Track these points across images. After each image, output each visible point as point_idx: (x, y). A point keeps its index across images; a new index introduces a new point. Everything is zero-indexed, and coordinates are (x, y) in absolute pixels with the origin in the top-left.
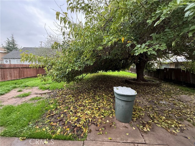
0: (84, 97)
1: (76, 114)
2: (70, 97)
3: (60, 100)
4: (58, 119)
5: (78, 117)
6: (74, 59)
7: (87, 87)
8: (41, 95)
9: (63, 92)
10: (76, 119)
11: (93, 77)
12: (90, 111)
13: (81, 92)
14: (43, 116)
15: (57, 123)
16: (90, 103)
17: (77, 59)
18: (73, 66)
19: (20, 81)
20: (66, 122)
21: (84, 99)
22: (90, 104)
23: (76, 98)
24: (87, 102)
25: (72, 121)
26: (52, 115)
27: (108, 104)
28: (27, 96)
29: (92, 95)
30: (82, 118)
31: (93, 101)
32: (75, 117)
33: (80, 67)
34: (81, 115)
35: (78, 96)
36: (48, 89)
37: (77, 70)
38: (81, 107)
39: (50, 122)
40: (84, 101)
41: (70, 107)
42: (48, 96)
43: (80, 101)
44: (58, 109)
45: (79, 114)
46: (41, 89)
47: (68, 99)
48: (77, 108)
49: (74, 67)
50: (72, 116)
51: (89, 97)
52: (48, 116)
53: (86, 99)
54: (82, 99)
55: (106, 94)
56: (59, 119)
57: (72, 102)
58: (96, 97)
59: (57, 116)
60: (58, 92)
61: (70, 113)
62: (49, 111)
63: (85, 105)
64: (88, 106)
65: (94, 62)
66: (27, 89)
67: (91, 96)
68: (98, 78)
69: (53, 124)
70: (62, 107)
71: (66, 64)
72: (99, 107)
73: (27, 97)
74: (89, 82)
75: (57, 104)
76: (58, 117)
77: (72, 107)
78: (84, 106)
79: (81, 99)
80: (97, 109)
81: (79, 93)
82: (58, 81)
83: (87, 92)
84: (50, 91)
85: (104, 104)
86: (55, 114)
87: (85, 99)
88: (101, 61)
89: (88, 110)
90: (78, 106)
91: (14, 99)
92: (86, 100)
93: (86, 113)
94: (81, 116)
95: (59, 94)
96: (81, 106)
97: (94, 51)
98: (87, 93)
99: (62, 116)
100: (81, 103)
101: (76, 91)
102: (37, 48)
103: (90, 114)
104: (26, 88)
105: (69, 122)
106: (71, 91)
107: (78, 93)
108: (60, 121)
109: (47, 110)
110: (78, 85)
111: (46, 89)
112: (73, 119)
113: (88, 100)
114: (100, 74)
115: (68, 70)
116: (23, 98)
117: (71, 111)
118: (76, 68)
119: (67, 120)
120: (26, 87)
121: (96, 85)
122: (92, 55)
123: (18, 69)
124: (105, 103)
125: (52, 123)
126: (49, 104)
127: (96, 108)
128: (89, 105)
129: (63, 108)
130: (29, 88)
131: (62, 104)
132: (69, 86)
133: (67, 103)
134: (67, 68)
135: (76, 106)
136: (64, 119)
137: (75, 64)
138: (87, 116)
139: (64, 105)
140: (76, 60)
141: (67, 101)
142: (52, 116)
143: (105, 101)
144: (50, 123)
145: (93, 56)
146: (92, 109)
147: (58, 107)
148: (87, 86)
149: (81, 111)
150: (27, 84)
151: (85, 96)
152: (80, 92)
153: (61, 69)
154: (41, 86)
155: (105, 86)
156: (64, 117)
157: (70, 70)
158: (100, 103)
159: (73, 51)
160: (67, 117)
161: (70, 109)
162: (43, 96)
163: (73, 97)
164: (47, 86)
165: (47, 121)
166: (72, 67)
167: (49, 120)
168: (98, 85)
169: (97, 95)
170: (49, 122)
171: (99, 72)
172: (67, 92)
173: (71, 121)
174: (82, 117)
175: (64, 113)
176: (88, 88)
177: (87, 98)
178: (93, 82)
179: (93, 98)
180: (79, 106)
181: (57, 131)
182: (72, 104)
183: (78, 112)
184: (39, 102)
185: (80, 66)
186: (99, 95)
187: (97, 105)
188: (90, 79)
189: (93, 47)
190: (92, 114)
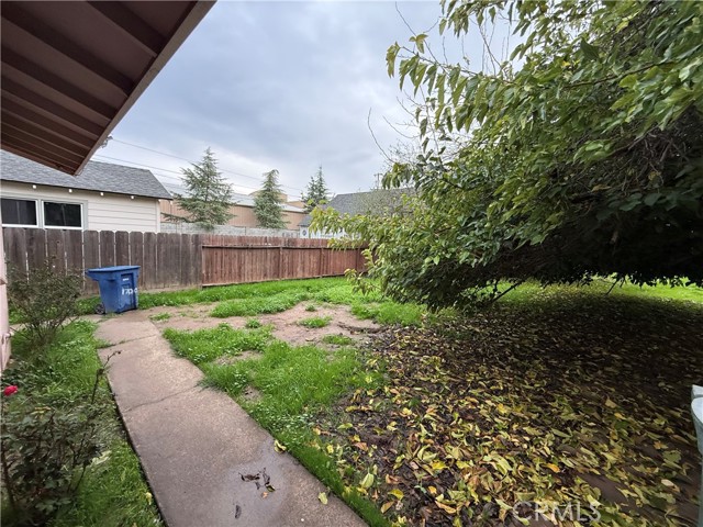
0: (493, 384)
1: (441, 444)
2: (432, 366)
3: (399, 366)
4: (376, 434)
5: (447, 464)
6: (460, 219)
7: (514, 343)
8: (352, 333)
9: (412, 339)
10: (439, 467)
11: (559, 299)
12: (511, 464)
13: (485, 356)
14: (341, 402)
15: (369, 445)
16: (517, 419)
17: (470, 219)
18: (449, 246)
19: (317, 282)
20: (399, 459)
21: (491, 393)
22: (515, 427)
23: (456, 374)
24: (503, 410)
25: (420, 469)
26: (363, 408)
27: (638, 475)
28: (320, 327)
29: (533, 383)
30: (466, 477)
31: (534, 416)
32: (434, 455)
33: (478, 252)
34: (464, 459)
35: (466, 370)
36: (372, 317)
37: (464, 263)
38: (470, 421)
39: (352, 432)
40: (488, 402)
41: (426, 405)
42: (367, 341)
43: (472, 396)
44: (385, 397)
45: (455, 453)
46: (356, 313)
47: (426, 371)
48: (453, 419)
49: (453, 250)
50: (425, 444)
51: (519, 393)
52: (351, 408)
53: (502, 398)
54: (481, 386)
55: (627, 408)
56: (378, 436)
57: (438, 389)
58: (555, 404)
59: (375, 422)
60: (397, 335)
61: (420, 430)
62: (359, 391)
63: (491, 424)
64: (504, 435)
65: (553, 227)
66: (325, 307)
67: (528, 391)
68: (581, 310)
69: (357, 445)
70: (398, 394)
71: (425, 240)
72: (569, 463)
73: (319, 330)
74: (531, 319)
75: (386, 376)
76: (377, 426)
77: (433, 406)
78: (484, 426)
79: (475, 385)
80: (554, 468)
81: (473, 359)
82: (398, 299)
83: (514, 366)
84: (377, 326)
85: (603, 460)
86: (371, 408)
87: (497, 393)
88: (606, 223)
89: (501, 453)
90: (457, 415)
91: (295, 329)
92: (497, 399)
93: (487, 459)
94: (461, 465)
95: (400, 343)
96: (470, 417)
97: (554, 175)
98: (508, 369)
99: (391, 427)
100: (473, 404)
101: (461, 345)
102: (362, 195)
103: (508, 480)
104: (325, 303)
105: (406, 466)
106: (443, 342)
107: (467, 356)
108: (381, 443)
109: (353, 386)
110: (474, 324)
111: (368, 318)
112: (427, 463)
113: (507, 403)
114: (599, 290)
115: (427, 260)
116: (312, 331)
117: (427, 423)
118: (463, 257)
119: (402, 453)
120: (325, 300)
121: (568, 342)
122: (544, 198)
123: (318, 252)
124: (610, 458)
125: (357, 438)
126: (363, 369)
127: (548, 460)
128: (509, 430)
129: (400, 398)
130: (330, 304)
131: (402, 383)
132: (439, 321)
133: (418, 383)
134: (426, 252)
135: (450, 408)
136: (395, 443)
137: (459, 238)
138: (491, 479)
139: (407, 390)
140: (467, 224)
141: (419, 376)
142: (363, 412)
143: (618, 448)
144: (352, 435)
145: (550, 201)
146: (524, 458)
147: (386, 389)
148: (514, 337)
149: (468, 440)
150: (329, 292)
151: (500, 382)
152: (477, 355)
153: (405, 255)
154: (356, 304)
155: (624, 361)
156: (395, 433)
157: (436, 261)
158: (575, 443)
159: (456, 186)
160: (405, 438)
161: (423, 411)
162: (356, 337)
163: (444, 367)
164: (371, 308)
165: (345, 423)
166: (446, 250)
167: (351, 425)
168: (582, 344)
169: (567, 394)
170: (351, 429)
171: (595, 278)
172: (426, 343)
173: (415, 467)
174: (464, 471)
175: (401, 421)
176: (522, 345)
177: (506, 391)
178: (555, 323)
179: (538, 403)
180: (462, 416)
181: (362, 479)
182: (435, 394)
183: (453, 441)
184: (341, 354)
185: (481, 249)
186: (580, 397)
187: (553, 448)
188: (536, 305)
189: (549, 157)
190: (518, 480)
